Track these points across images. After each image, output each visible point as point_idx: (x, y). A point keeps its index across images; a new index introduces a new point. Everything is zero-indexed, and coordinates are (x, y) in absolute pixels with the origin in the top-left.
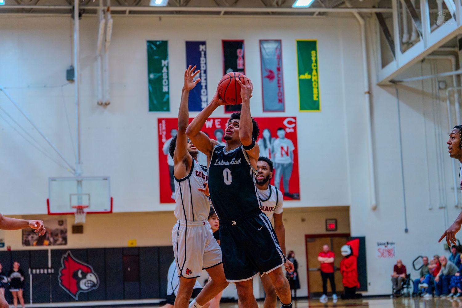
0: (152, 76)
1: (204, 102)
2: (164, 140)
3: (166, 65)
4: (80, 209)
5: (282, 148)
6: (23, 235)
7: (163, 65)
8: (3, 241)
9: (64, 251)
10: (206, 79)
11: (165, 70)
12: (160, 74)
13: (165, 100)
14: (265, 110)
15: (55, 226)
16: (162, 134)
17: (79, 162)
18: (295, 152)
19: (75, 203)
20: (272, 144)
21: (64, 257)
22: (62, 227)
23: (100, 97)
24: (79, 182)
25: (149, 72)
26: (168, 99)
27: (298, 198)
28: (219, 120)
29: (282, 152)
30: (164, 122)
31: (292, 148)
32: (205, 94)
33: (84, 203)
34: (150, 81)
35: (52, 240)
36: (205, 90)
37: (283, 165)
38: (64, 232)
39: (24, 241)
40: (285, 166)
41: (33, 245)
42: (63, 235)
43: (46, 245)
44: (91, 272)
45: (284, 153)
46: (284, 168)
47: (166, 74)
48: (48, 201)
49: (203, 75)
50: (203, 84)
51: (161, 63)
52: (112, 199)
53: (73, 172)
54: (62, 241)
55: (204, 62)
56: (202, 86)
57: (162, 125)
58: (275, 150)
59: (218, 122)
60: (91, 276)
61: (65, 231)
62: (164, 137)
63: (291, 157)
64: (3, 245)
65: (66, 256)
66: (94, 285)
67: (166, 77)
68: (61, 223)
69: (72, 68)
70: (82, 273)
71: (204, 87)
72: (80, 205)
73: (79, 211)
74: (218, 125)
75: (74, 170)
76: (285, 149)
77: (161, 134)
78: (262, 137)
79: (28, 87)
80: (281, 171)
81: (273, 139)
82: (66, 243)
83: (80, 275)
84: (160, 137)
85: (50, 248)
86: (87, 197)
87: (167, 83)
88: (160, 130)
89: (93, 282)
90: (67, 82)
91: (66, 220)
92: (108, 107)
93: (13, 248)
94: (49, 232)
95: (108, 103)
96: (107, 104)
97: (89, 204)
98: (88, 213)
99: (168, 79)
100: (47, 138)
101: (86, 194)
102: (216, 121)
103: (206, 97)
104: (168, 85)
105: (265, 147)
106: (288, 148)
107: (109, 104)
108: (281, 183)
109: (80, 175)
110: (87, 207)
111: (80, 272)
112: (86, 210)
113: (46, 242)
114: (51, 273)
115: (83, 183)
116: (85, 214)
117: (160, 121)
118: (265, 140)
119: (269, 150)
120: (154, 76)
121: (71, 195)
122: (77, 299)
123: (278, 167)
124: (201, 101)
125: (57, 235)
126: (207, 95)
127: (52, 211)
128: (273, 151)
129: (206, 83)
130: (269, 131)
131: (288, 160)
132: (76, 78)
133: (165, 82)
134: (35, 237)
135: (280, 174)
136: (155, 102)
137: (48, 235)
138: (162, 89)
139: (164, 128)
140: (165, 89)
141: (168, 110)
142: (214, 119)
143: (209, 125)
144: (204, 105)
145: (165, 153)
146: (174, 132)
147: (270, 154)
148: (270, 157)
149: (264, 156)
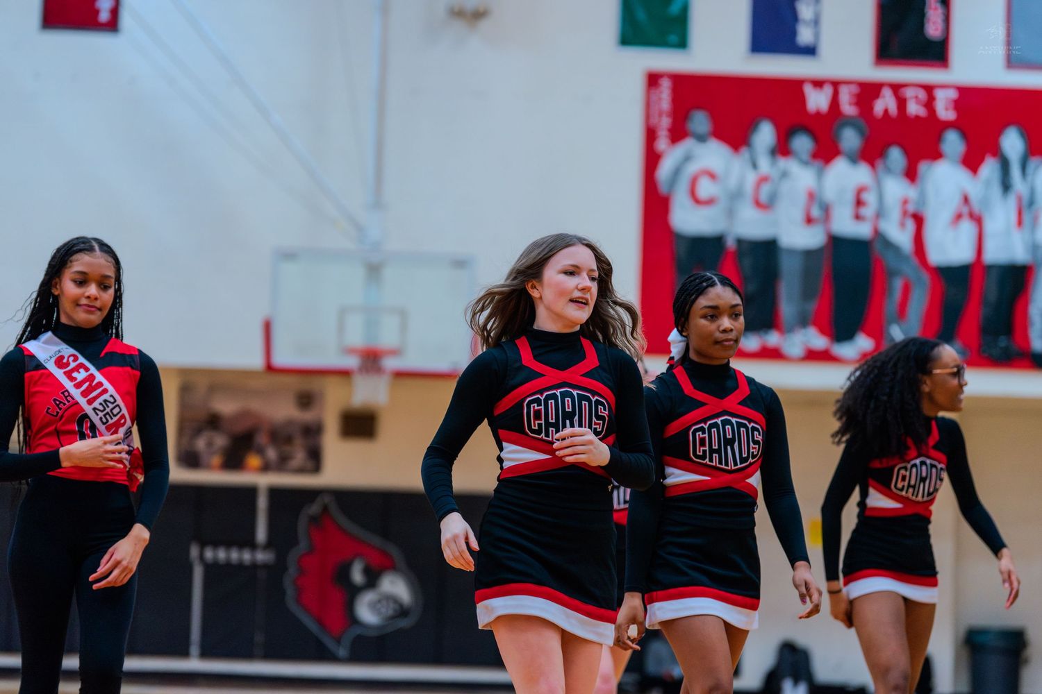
1: (807, 23)
2: (662, 144)
4: (371, 359)
6: (179, 430)
9: (310, 495)
13: (673, 10)
14: (1012, 62)
15: (283, 411)
16: (659, 124)
17: (378, 203)
19: (356, 337)
20: (1029, 178)
21: (310, 515)
22: (307, 416)
24: (374, 271)
26: (685, 9)
28: (854, 89)
30: (666, 84)
33: (387, 338)
35: (272, 454)
38: (313, 432)
41: (208, 467)
42: (307, 441)
43: (254, 471)
44: (395, 569)
48: (267, 325)
53: (355, 233)
54: (306, 459)
57: (658, 95)
58: (1038, 198)
59: (850, 94)
60: (393, 580)
61: (315, 428)
62: (663, 133)
65: (314, 509)
66: (403, 612)
68: (306, 400)
70: (364, 570)
72: (372, 344)
73: (367, 365)
74: (851, 105)
75: (359, 228)
77: (653, 122)
78: (996, 151)
81: (1034, 161)
82: (317, 469)
83: (357, 576)
84: (651, 135)
85: (264, 481)
86: (397, 318)
88: (653, 110)
89: (399, 601)
91: (322, 393)
92: (484, 25)
94: (265, 427)
95: (481, 9)
96: (478, 15)
97: (403, 342)
98: (397, 374)
100: (275, 118)
101: (394, 311)
102: (844, 90)
105: (1006, 186)
107: (486, 13)
109: (376, 245)
110: (396, 352)
111: (358, 565)
112: (390, 364)
113: (254, 461)
114: (265, 566)
115: (389, 273)
116: (387, 378)
117: (653, 80)
118: (1005, 164)
119: (1020, 200)
121: (343, 312)
122: (342, 652)
124: (795, 18)
125: (288, 440)
126: (816, 2)
127: (278, 361)
128: (1031, 203)
130: (1022, 135)
134: (220, 441)
136: (641, 15)
139: (666, 105)
141: (682, 43)
142: (836, 84)
143: (817, 101)
144: (805, 35)
145: (663, 188)
146: (700, 121)
147: (1020, 213)
148: (1020, 223)
149: (1000, 218)
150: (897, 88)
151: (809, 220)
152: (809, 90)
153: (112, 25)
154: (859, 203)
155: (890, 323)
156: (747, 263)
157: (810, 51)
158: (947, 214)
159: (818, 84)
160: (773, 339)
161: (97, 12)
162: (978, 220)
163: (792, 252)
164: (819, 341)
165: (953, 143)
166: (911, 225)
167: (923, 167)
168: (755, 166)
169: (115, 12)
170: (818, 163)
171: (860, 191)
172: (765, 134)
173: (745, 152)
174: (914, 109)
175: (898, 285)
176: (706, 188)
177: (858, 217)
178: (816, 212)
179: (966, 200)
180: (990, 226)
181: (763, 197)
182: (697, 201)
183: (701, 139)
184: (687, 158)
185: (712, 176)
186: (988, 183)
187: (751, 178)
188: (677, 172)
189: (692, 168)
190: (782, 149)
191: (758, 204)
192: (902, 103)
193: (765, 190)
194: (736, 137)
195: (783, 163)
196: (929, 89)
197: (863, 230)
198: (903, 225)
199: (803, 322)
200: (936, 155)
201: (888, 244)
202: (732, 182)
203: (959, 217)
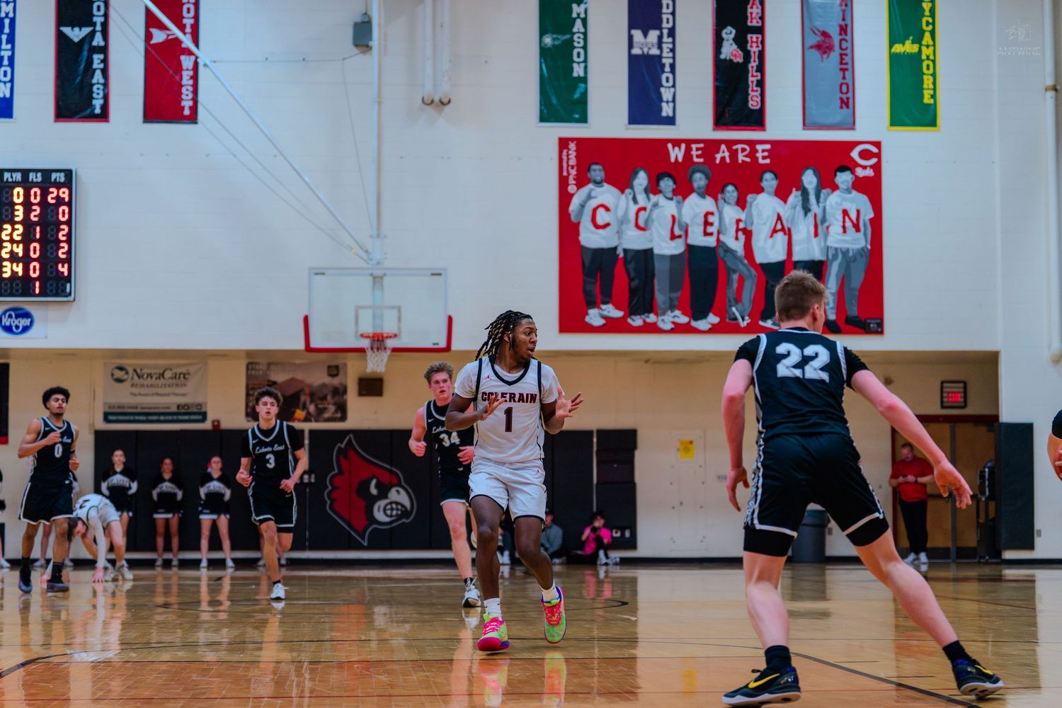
0: (548, 40)
1: (667, 102)
3: (582, 16)
4: (378, 340)
5: (845, 213)
6: (248, 395)
7: (574, 15)
8: (203, 410)
9: (342, 434)
10: (673, 50)
11: (578, 26)
12: (568, 36)
13: (577, 96)
14: (806, 125)
15: (318, 378)
16: (569, 174)
17: (378, 234)
18: (877, 223)
19: (368, 328)
20: (821, 205)
21: (340, 447)
22: (336, 381)
23: (428, 89)
24: (377, 280)
25: (543, 32)
26: (585, 94)
27: (879, 330)
28: (701, 145)
29: (844, 222)
30: (572, 146)
31: (868, 214)
32: (671, 83)
33: (388, 327)
34: (544, 52)
35: (312, 408)
36: (671, 76)
37: (845, 253)
38: (340, 392)
39: (249, 410)
40: (851, 254)
42: (337, 399)
43: (299, 420)
44: (399, 485)
45: (848, 224)
46: (848, 259)
47: (582, 36)
48: (306, 319)
49: (665, 39)
50: (667, 62)
51: (571, 10)
52: (450, 319)
53: (365, 256)
54: (336, 411)
55: (670, 10)
56: (663, 66)
57: (568, 155)
58: (828, 217)
59: (698, 149)
60: (398, 492)
61: (341, 389)
62: (571, 181)
63: (865, 234)
64: (204, 416)
65: (343, 445)
66: (405, 513)
67: (582, 44)
68: (334, 371)
69: (367, 20)
70: (377, 486)
71: (667, 69)
72: (378, 331)
73: (375, 346)
74: (698, 156)
75: (366, 251)
76: (853, 216)
77: (565, 174)
79: (267, 59)
80: (840, 265)
81: (824, 192)
82: (343, 418)
83: (374, 491)
84: (563, 182)
85: (307, 427)
86: (395, 312)
87: (582, 58)
88: (565, 165)
89: (403, 506)
90: (355, 50)
91: (345, 365)
92: (447, 108)
93: (225, 425)
94: (307, 390)
95: (445, 101)
96: (443, 103)
97: (399, 328)
98: (395, 350)
99: (585, 47)
100: (307, 179)
101: (393, 308)
102: (694, 146)
103: (672, 90)
104: (585, 61)
105: (806, 210)
106: (858, 212)
107: (449, 102)
108: (840, 295)
109: (378, 263)
110: (395, 336)
111: (374, 481)
112: (391, 343)
113: (300, 413)
114: (310, 483)
115: (386, 280)
116: (389, 352)
117: (563, 143)
118: (805, 194)
119: (815, 215)
120: (554, 39)
121: (357, 309)
122: (366, 544)
123: (835, 257)
124: (660, 99)
125: (324, 398)
126: (674, 86)
127: (313, 344)
128: (824, 220)
129: (674, 58)
130: (816, 174)
131: (858, 242)
132: (374, 43)
133: (579, 55)
135: (837, 274)
136: (554, 101)
137: (303, 398)
138: (572, 70)
139: (573, 162)
140: (578, 71)
141: (584, 119)
142: (689, 142)
143: (676, 154)
144: (667, 110)
145: (573, 218)
146: (597, 172)
147: (816, 226)
148: (816, 235)
149: (803, 230)
150: (730, 143)
151: (673, 237)
152: (670, 146)
153: (193, 118)
154: (707, 223)
155: (731, 306)
156: (631, 266)
157: (671, 121)
158: (767, 229)
159: (677, 143)
160: (652, 318)
161: (183, 108)
162: (788, 233)
163: (662, 257)
164: (684, 320)
165: (769, 181)
166: (742, 237)
167: (750, 198)
168: (635, 200)
169: (194, 109)
170: (680, 198)
171: (708, 214)
172: (641, 179)
173: (628, 191)
174: (741, 157)
175: (735, 277)
176: (602, 217)
177: (706, 234)
178: (677, 232)
179: (779, 218)
180: (795, 237)
181: (641, 223)
182: (597, 227)
183: (598, 183)
184: (589, 197)
185: (607, 209)
186: (794, 207)
187: (633, 209)
188: (583, 206)
189: (593, 203)
190: (653, 189)
191: (637, 226)
192: (734, 154)
193: (643, 215)
194: (622, 182)
195: (654, 198)
196: (752, 144)
197: (711, 242)
198: (737, 238)
199: (672, 308)
200: (760, 190)
201: (728, 250)
202: (620, 213)
203: (775, 231)
